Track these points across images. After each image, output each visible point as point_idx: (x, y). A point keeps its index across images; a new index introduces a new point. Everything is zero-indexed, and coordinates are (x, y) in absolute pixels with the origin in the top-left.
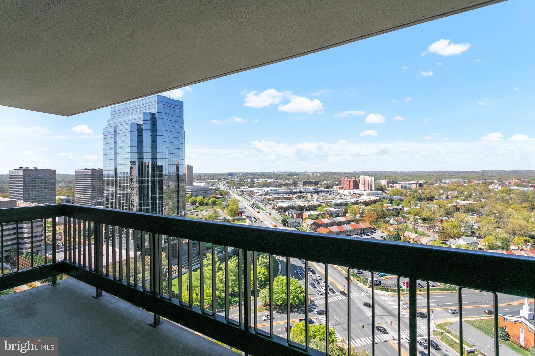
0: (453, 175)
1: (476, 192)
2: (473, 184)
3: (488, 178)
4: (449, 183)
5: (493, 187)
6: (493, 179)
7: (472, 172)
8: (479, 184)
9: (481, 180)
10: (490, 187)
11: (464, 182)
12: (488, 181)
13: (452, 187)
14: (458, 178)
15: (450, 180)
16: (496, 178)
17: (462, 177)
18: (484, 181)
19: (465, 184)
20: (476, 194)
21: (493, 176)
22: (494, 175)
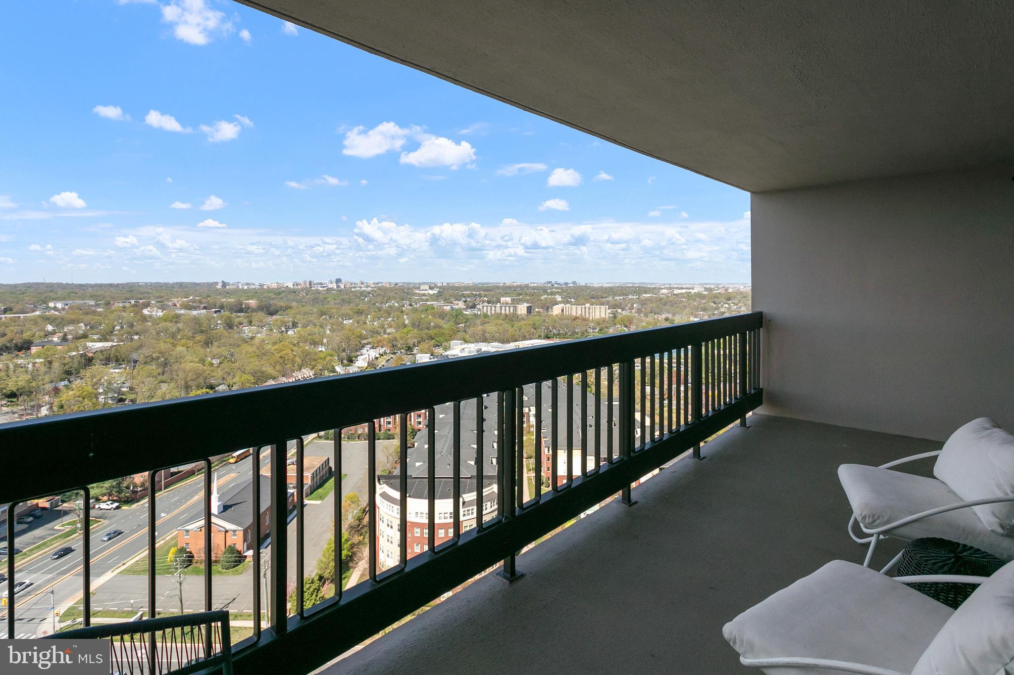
0: (72, 293)
1: (121, 323)
2: (113, 308)
3: (139, 296)
4: (63, 309)
5: (150, 313)
6: (149, 298)
7: (111, 285)
8: (124, 307)
9: (128, 300)
10: (146, 312)
11: (98, 305)
12: (141, 301)
13: (73, 317)
14: (83, 298)
15: (66, 302)
16: (153, 296)
17: (91, 296)
18: (133, 302)
19: (98, 310)
20: (122, 327)
21: (147, 293)
22: (149, 291)
